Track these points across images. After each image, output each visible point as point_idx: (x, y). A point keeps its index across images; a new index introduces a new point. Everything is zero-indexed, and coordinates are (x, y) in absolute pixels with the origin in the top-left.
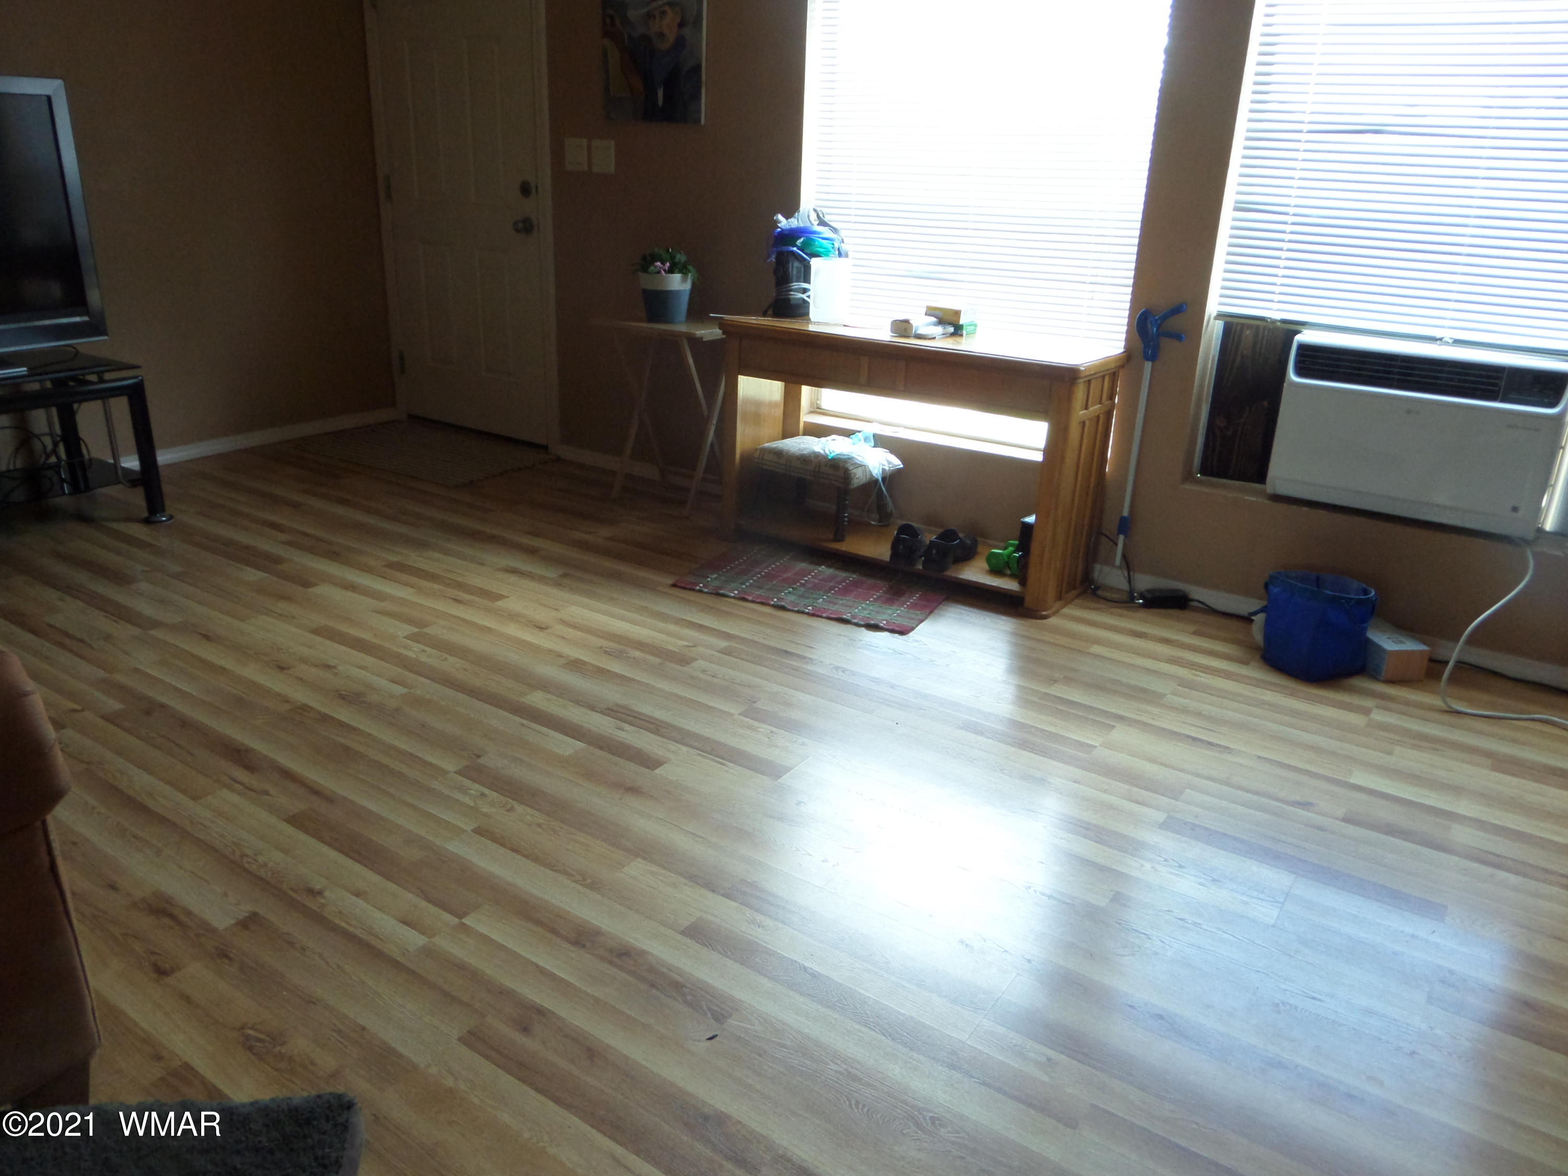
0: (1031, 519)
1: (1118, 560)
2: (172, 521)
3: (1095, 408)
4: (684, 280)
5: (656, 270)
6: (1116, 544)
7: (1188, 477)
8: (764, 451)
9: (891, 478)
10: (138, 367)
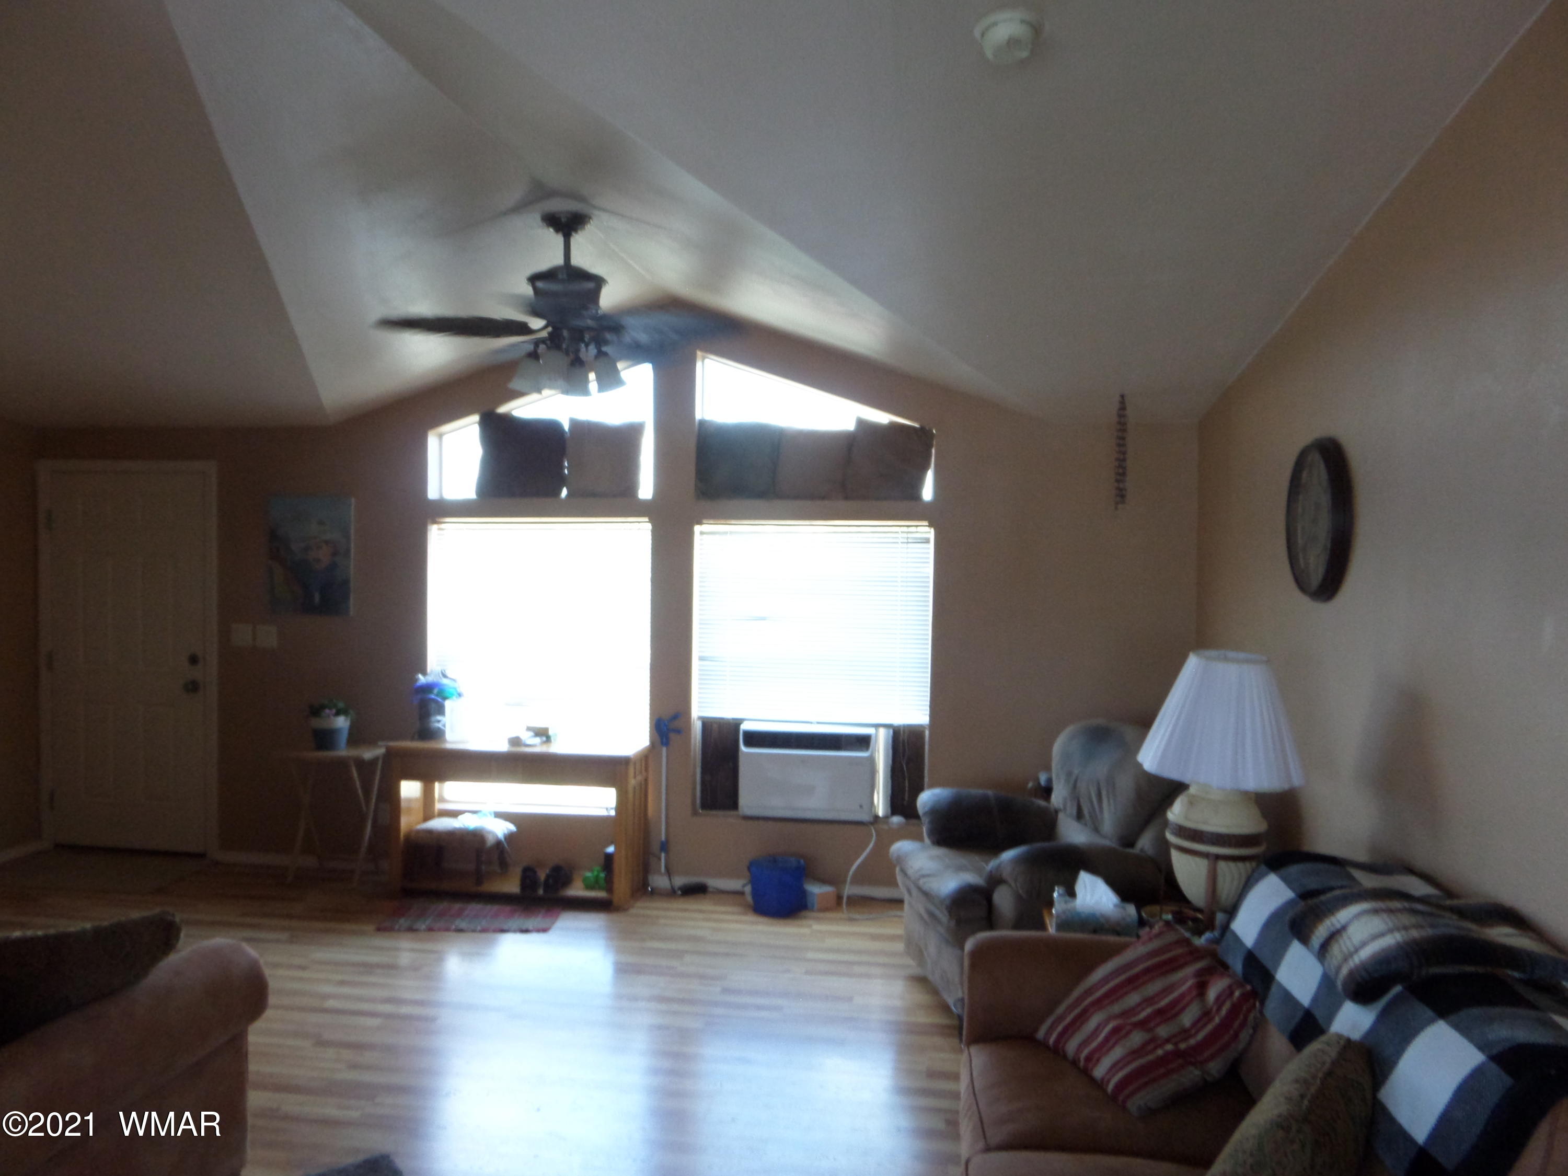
0: (611, 849)
1: (663, 869)
3: (639, 778)
4: (345, 720)
5: (325, 715)
6: (660, 859)
7: (695, 813)
8: (418, 832)
9: (510, 837)
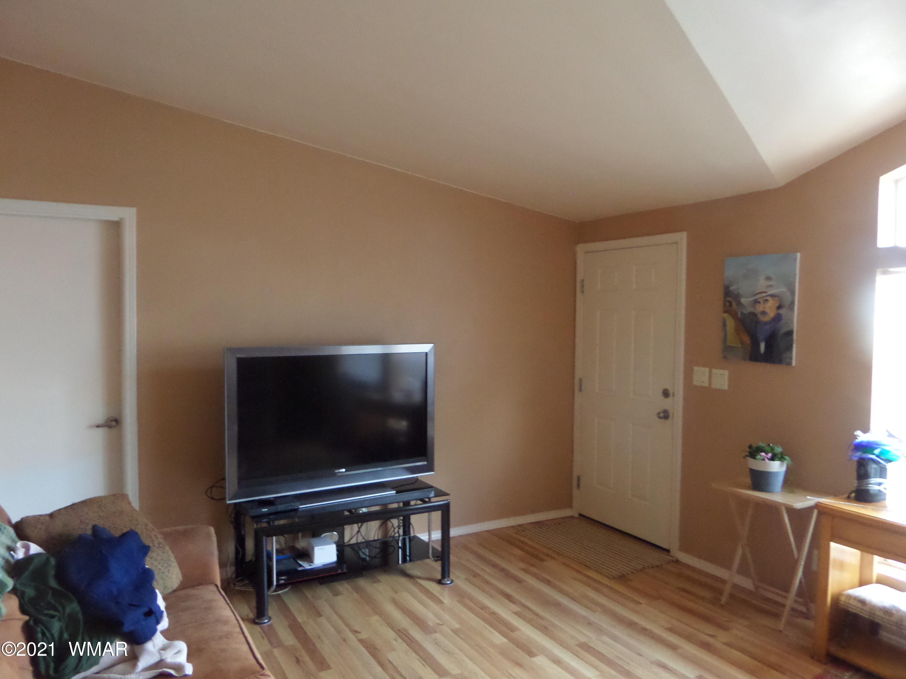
2: (453, 584)
4: (782, 465)
5: (762, 458)
10: (448, 495)
